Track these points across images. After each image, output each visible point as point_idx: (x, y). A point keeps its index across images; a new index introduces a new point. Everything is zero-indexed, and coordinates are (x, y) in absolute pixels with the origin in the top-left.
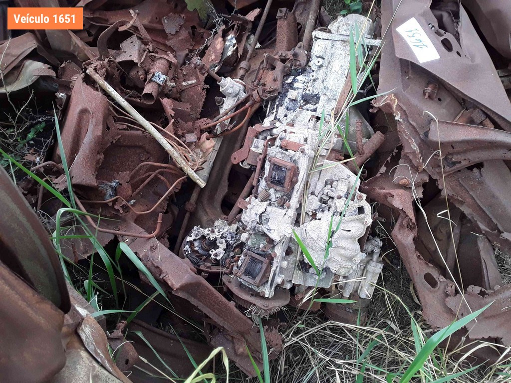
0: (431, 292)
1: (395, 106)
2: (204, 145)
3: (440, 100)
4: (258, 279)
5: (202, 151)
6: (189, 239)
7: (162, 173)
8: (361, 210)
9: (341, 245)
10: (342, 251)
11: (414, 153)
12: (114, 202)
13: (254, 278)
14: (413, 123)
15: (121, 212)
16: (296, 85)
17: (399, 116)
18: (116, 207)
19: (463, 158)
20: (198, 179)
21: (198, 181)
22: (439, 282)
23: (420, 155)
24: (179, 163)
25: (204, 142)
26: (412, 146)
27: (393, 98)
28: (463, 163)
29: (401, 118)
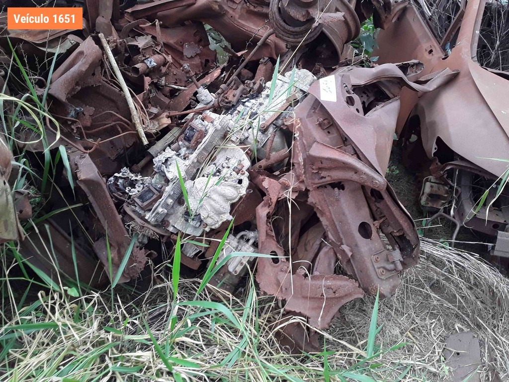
0: (271, 265)
1: (297, 127)
2: (162, 119)
3: (329, 132)
4: (145, 203)
5: (158, 124)
6: (116, 174)
7: (120, 125)
8: (240, 182)
9: (212, 197)
10: (213, 203)
11: (299, 164)
12: (74, 122)
13: (143, 202)
14: (305, 142)
15: (75, 132)
16: (247, 104)
17: (298, 134)
18: (73, 127)
19: (328, 175)
20: (143, 137)
21: (143, 138)
22: (280, 261)
23: (303, 167)
24: (135, 119)
25: (163, 118)
26: (299, 158)
27: (299, 121)
28: (328, 179)
29: (298, 136)
